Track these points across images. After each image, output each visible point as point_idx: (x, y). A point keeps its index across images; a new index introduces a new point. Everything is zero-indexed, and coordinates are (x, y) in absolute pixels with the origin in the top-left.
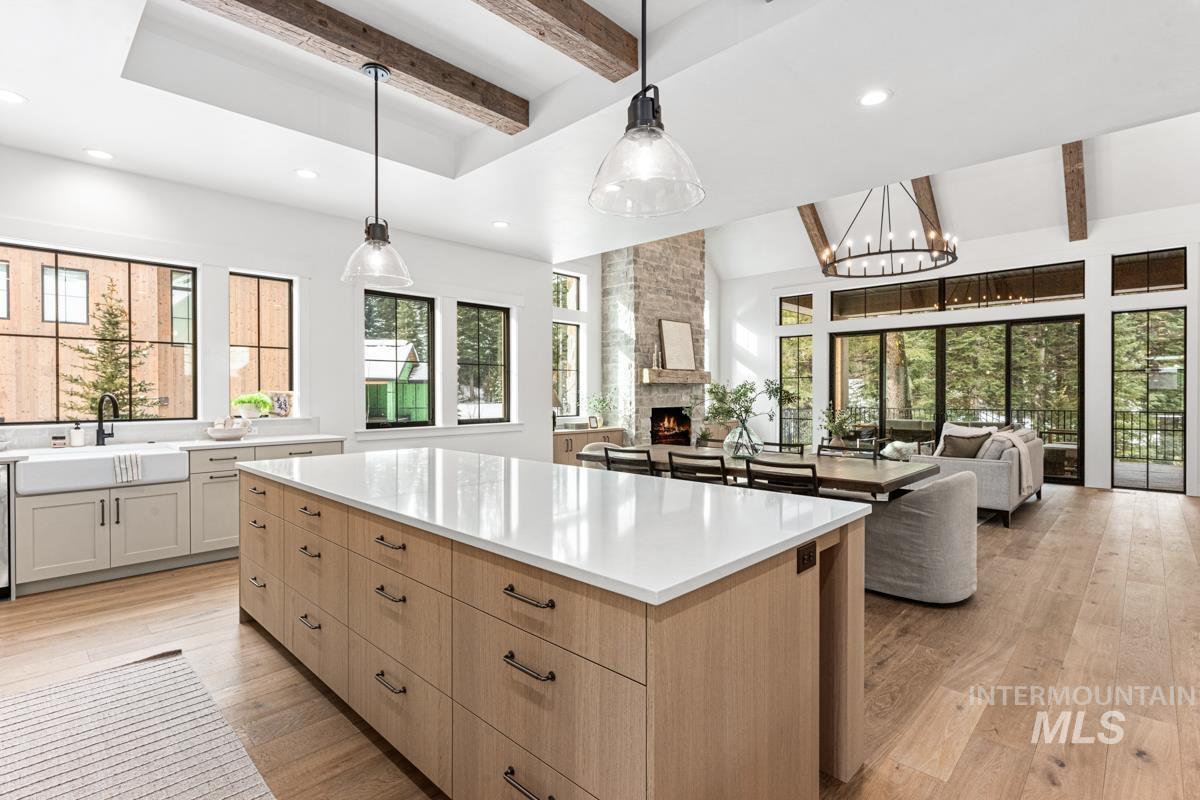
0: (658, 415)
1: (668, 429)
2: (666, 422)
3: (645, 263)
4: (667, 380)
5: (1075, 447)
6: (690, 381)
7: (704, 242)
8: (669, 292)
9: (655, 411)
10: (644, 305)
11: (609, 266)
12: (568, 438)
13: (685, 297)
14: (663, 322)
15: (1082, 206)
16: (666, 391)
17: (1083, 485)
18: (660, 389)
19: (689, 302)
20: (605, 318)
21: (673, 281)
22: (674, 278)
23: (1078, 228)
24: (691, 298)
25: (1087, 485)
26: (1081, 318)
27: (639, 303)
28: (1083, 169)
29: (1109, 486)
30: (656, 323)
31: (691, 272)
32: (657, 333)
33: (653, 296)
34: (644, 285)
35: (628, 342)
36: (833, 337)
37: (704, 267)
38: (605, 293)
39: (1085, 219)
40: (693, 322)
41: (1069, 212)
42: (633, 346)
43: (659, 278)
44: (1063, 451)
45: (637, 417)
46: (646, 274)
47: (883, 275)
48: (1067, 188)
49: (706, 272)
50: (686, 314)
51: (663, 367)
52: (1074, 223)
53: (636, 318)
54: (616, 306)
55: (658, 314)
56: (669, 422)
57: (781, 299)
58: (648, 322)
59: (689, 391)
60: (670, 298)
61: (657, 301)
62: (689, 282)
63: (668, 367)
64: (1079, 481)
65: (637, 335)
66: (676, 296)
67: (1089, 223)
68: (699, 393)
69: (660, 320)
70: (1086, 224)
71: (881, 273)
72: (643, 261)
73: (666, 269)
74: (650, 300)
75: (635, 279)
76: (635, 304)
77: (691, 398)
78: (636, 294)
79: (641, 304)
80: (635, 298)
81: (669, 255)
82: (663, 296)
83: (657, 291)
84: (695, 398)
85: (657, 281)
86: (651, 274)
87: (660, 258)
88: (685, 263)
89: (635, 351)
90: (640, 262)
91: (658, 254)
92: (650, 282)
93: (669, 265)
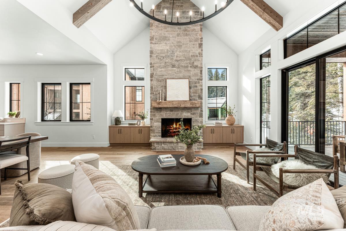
2: (174, 126)
3: (156, 56)
4: (165, 106)
7: (202, 38)
8: (173, 66)
9: (163, 119)
10: (156, 74)
13: (187, 67)
14: (167, 80)
16: (171, 111)
19: (189, 69)
21: (177, 61)
22: (178, 59)
27: (153, 74)
30: (163, 81)
31: (191, 54)
33: (163, 69)
34: (157, 65)
37: (202, 50)
40: (191, 78)
43: (167, 61)
46: (157, 60)
49: (204, 53)
50: (187, 75)
53: (151, 80)
55: (165, 77)
56: (176, 125)
57: (261, 56)
58: (158, 81)
59: (189, 111)
60: (174, 69)
61: (165, 71)
62: (190, 59)
69: (165, 80)
72: (155, 55)
73: (172, 56)
74: (159, 71)
75: (151, 64)
76: (151, 74)
77: (191, 114)
78: (151, 70)
79: (154, 74)
80: (151, 71)
81: (174, 49)
82: (170, 68)
83: (165, 67)
84: (193, 114)
85: (165, 62)
86: (161, 60)
87: (167, 52)
88: (186, 51)
89: (151, 94)
90: (154, 56)
91: (166, 51)
92: (160, 63)
93: (174, 54)
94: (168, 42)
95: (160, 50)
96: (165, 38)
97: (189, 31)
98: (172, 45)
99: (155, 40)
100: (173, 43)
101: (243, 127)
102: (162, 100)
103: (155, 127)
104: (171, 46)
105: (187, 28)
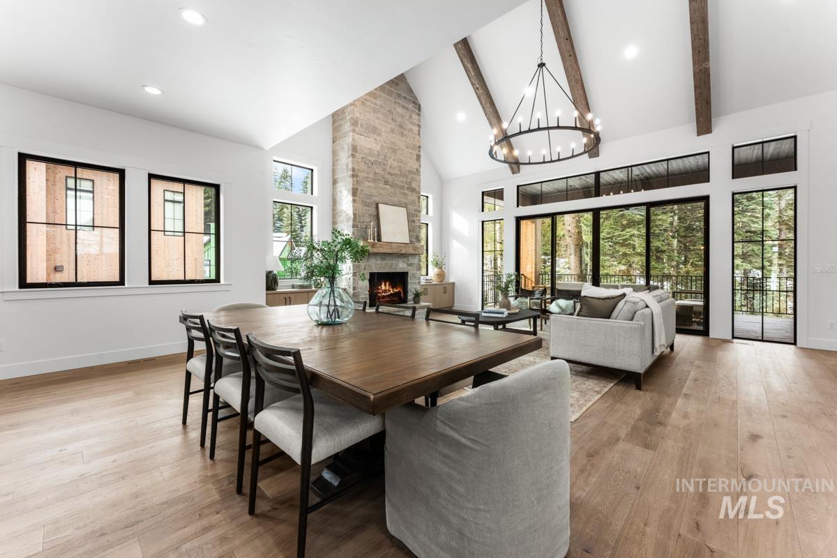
0: (375, 279)
1: (385, 291)
2: (383, 285)
3: (363, 158)
4: (382, 250)
5: (702, 303)
6: (403, 252)
7: (420, 147)
8: (386, 183)
9: (372, 275)
10: (362, 191)
11: (337, 160)
12: (286, 296)
13: (403, 188)
14: (380, 205)
15: (707, 103)
16: (383, 259)
17: (708, 335)
18: (378, 258)
19: (406, 191)
20: (334, 202)
21: (391, 175)
22: (392, 171)
23: (704, 124)
24: (407, 188)
25: (710, 336)
26: (706, 199)
27: (357, 189)
28: (709, 68)
29: (730, 337)
30: (374, 206)
31: (408, 168)
32: (376, 214)
33: (371, 184)
34: (362, 175)
35: (348, 220)
36: (519, 220)
37: (420, 166)
38: (335, 182)
39: (710, 115)
40: (410, 207)
41: (697, 109)
42: (351, 223)
43: (377, 171)
44: (691, 307)
45: (354, 279)
46: (363, 167)
47: (544, 162)
48: (696, 87)
49: (422, 170)
50: (404, 200)
51: (379, 240)
52: (701, 119)
53: (354, 201)
54: (341, 192)
55: (376, 199)
56: (385, 285)
57: (483, 193)
58: (365, 204)
59: (406, 260)
60: (388, 187)
61: (375, 188)
62: (407, 177)
63: (383, 240)
64: (705, 332)
65: (355, 215)
66: (393, 186)
67: (713, 120)
68: (415, 261)
69: (377, 204)
70: (711, 120)
71: (542, 161)
72: (361, 156)
73: (384, 164)
74: (368, 187)
75: (353, 170)
76: (353, 189)
77: (408, 265)
78: (354, 181)
79: (359, 190)
80: (353, 185)
81: (387, 153)
82: (381, 185)
83: (375, 180)
84: (411, 265)
85: (375, 173)
86: (369, 167)
87: (378, 156)
88: (401, 161)
89: (353, 227)
90: (359, 156)
91: (376, 152)
92: (368, 173)
93: (387, 161)
94: (378, 138)
95: (369, 149)
96: (374, 130)
97: (405, 130)
98: (385, 145)
99: (359, 126)
100: (385, 142)
101: (454, 284)
102: (374, 240)
103: (361, 288)
104: (382, 147)
105: (403, 124)
